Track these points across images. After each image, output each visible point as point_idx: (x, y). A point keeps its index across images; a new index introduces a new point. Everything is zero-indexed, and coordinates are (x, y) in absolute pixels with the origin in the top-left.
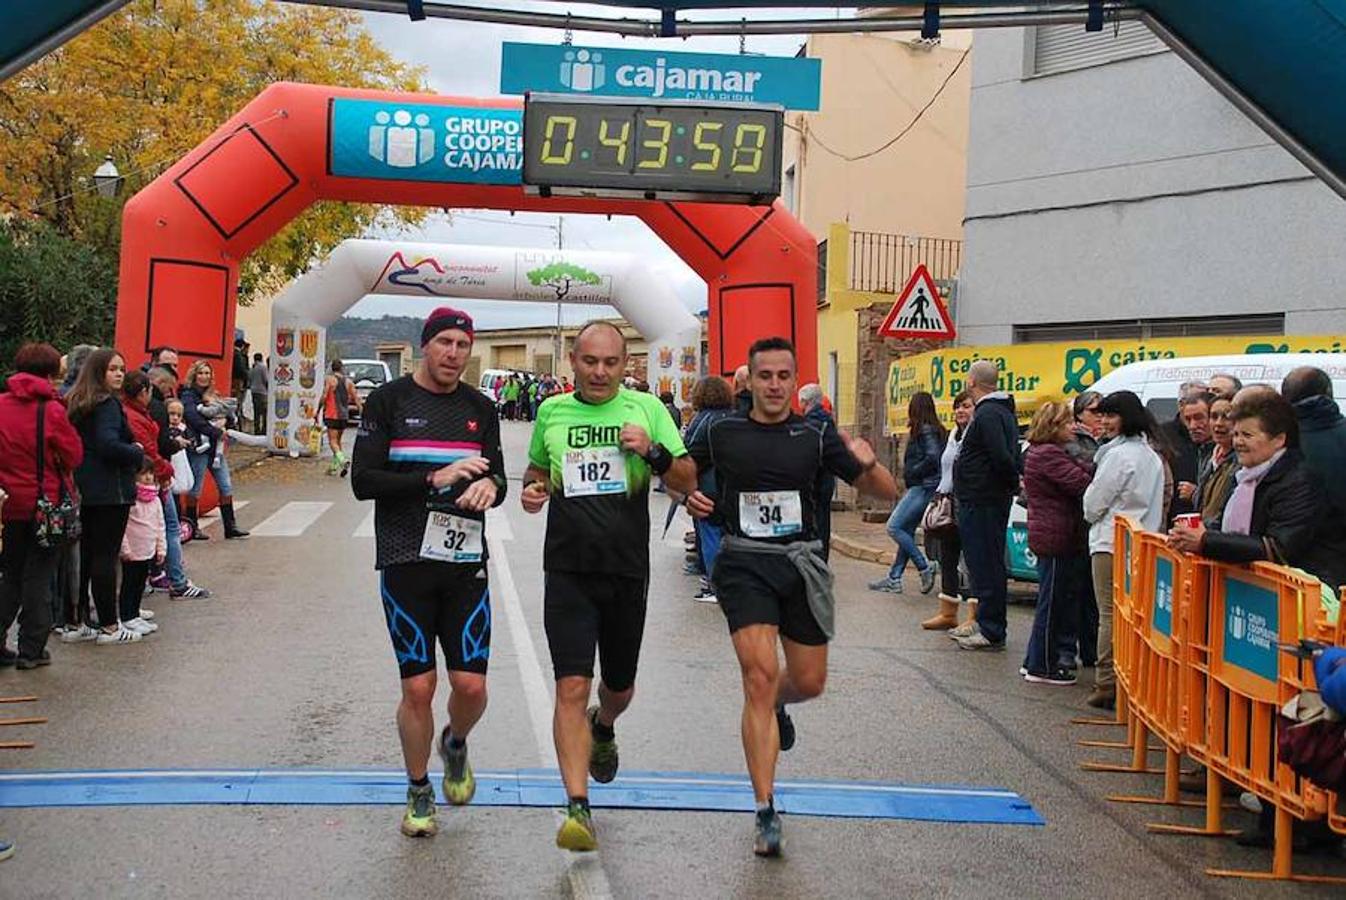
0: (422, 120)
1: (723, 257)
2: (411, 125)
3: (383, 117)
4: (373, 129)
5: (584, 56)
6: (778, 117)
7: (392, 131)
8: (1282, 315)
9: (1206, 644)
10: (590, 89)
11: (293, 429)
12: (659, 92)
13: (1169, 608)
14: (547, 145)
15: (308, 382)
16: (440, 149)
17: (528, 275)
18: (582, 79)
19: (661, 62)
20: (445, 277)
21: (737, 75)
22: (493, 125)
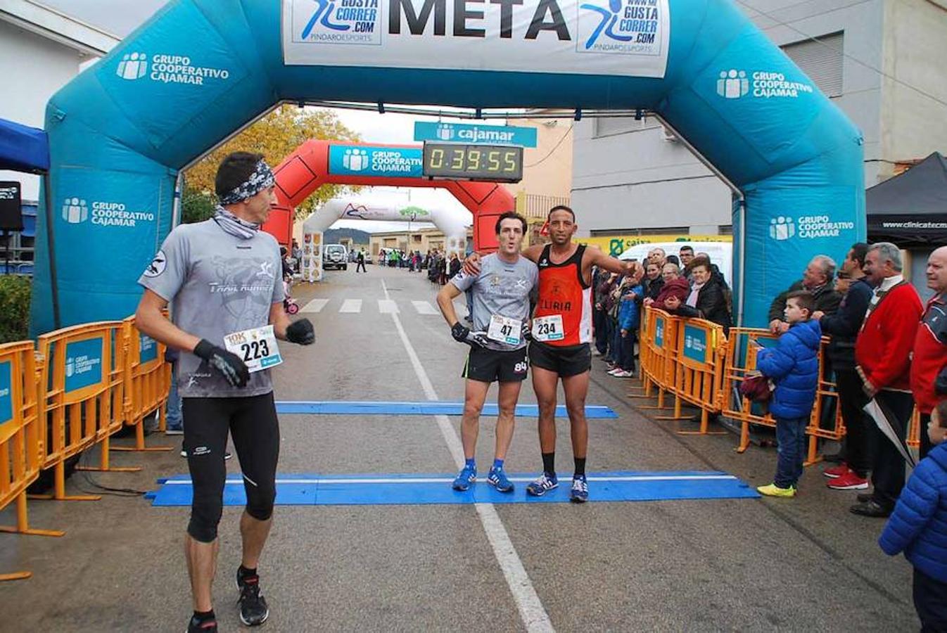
0: (364, 152)
1: (479, 204)
2: (360, 154)
3: (349, 152)
4: (345, 156)
5: (446, 126)
6: (522, 150)
7: (352, 157)
8: (688, 228)
9: (677, 349)
10: (447, 138)
11: (311, 271)
12: (475, 139)
13: (662, 337)
14: (432, 160)
15: (317, 253)
16: (370, 163)
17: (401, 212)
18: (445, 136)
19: (476, 129)
20: (368, 212)
21: (505, 134)
22: (391, 154)
